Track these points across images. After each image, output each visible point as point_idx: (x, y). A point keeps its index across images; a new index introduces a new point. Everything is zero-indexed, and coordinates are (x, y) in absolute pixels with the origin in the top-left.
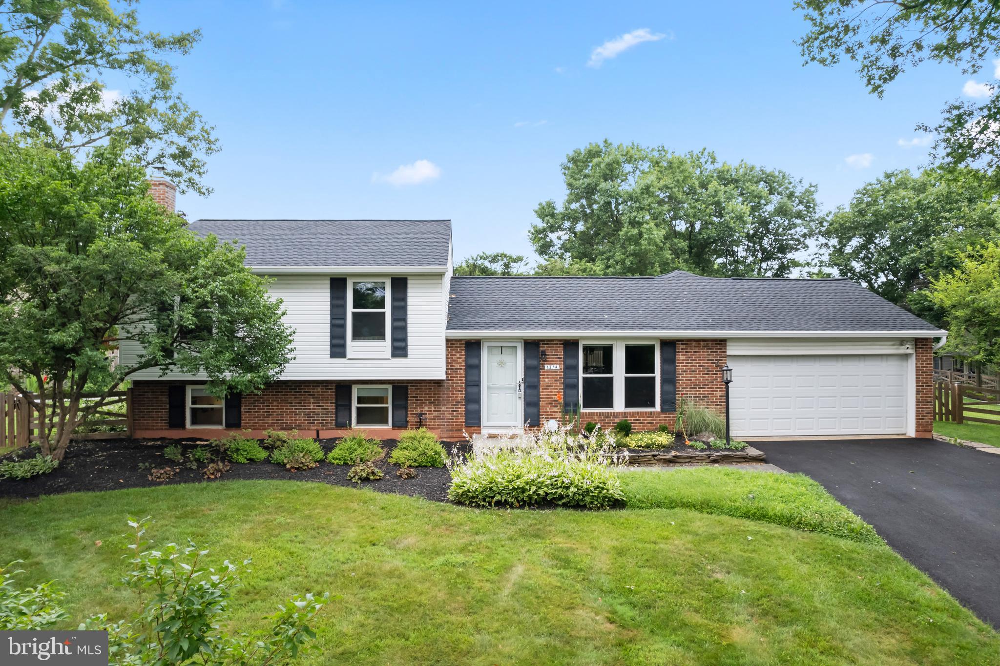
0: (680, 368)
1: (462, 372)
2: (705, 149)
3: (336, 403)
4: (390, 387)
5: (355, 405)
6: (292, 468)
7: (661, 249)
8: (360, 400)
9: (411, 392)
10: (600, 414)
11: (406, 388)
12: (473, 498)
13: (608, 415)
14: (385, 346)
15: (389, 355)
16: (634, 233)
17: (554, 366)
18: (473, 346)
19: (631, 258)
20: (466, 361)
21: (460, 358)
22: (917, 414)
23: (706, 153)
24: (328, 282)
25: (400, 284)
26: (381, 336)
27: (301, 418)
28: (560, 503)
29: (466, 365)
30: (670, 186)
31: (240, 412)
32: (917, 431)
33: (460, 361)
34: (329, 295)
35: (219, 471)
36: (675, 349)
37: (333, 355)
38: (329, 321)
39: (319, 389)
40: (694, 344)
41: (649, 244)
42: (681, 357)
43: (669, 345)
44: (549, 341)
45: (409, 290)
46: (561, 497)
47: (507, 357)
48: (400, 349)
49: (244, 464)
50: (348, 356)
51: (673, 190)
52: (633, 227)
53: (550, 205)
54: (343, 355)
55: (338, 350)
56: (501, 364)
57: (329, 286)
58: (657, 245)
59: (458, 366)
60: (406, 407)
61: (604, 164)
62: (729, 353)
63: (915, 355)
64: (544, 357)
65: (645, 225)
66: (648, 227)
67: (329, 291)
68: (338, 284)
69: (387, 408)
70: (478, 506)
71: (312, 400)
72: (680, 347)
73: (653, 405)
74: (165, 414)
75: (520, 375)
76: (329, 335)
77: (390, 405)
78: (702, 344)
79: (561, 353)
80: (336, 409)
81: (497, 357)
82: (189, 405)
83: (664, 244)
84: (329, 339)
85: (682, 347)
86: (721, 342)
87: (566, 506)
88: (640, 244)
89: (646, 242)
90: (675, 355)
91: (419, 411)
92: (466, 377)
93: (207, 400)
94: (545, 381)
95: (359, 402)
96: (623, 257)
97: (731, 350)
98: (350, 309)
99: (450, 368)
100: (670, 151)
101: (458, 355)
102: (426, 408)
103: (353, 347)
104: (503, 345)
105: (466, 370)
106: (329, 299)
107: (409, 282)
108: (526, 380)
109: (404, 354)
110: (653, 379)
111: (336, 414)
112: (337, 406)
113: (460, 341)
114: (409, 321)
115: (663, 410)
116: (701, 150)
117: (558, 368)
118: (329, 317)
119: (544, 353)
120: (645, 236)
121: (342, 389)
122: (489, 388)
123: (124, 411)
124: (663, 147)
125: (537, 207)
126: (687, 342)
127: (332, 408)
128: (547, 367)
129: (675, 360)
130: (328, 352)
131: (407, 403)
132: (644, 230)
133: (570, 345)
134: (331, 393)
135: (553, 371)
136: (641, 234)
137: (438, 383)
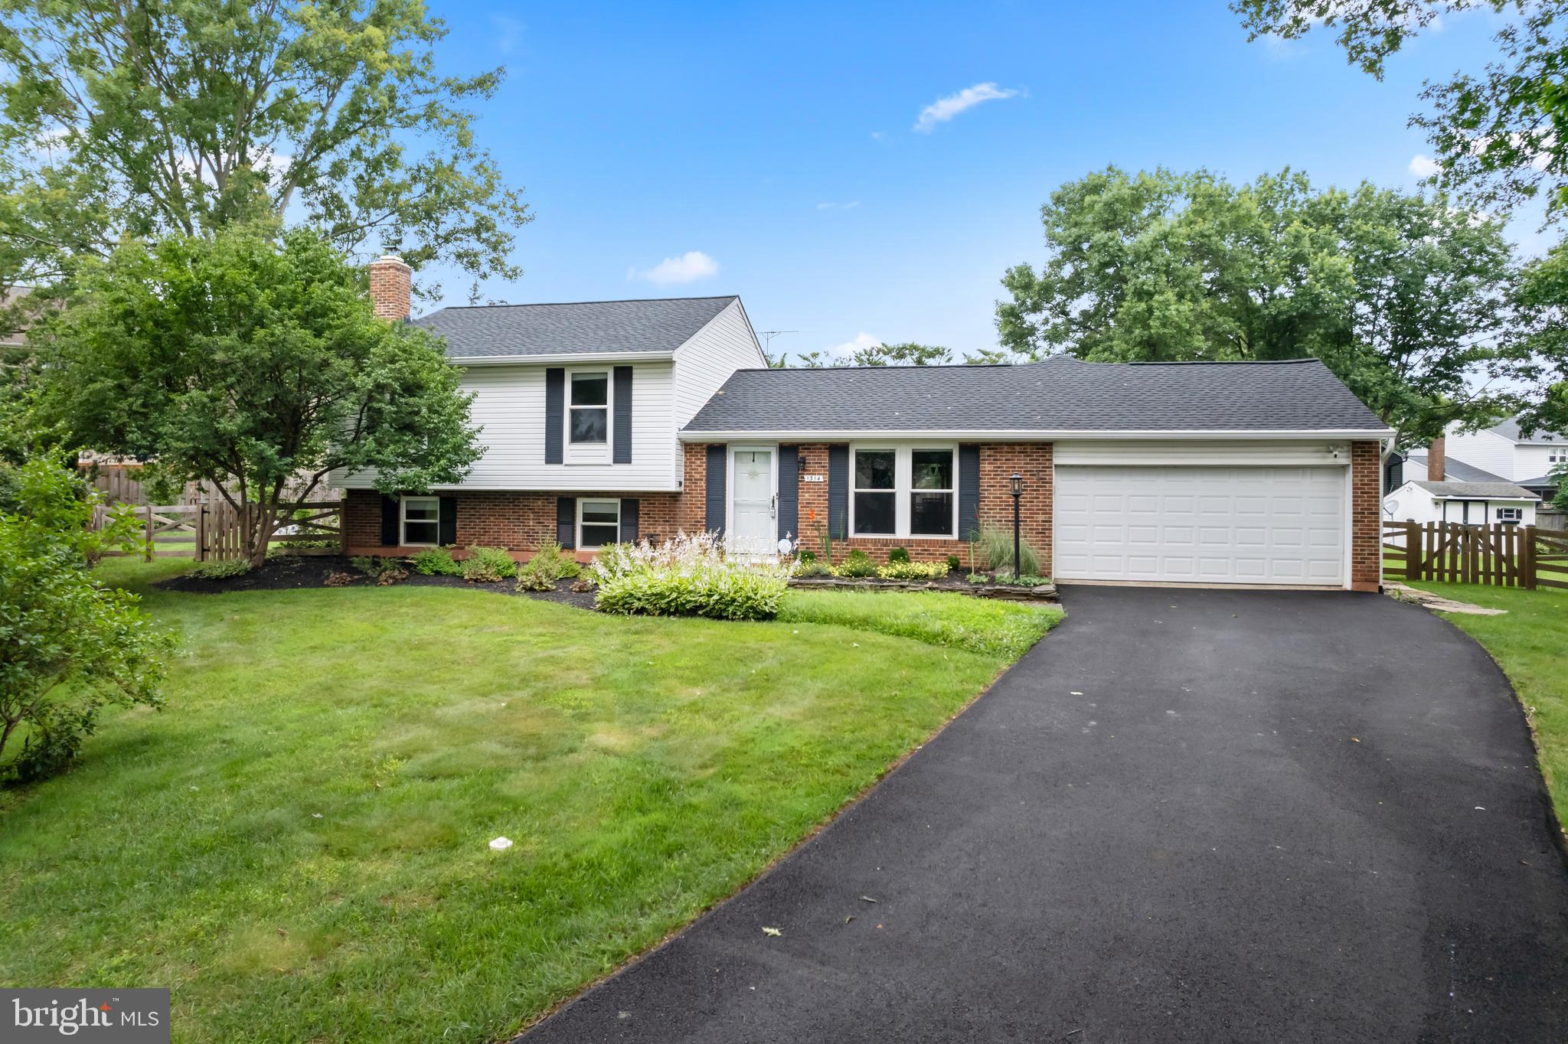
0: (985, 482)
1: (703, 484)
2: (1287, 170)
3: (558, 520)
4: (618, 501)
5: (579, 522)
6: (471, 579)
7: (1189, 333)
8: (587, 517)
9: (643, 508)
10: (875, 542)
11: (636, 502)
12: (614, 604)
13: (886, 543)
14: (604, 451)
15: (610, 460)
16: (1139, 310)
17: (816, 477)
18: (716, 451)
19: (1137, 349)
20: (708, 469)
21: (701, 465)
22: (1355, 554)
23: (1290, 176)
24: (545, 374)
25: (624, 374)
26: (602, 437)
27: (519, 536)
28: (700, 612)
29: (708, 476)
30: (1207, 233)
31: (455, 527)
32: (1353, 581)
33: (700, 469)
34: (545, 389)
35: (394, 578)
36: (979, 456)
37: (549, 461)
38: (544, 420)
39: (540, 503)
40: (1006, 449)
41: (1164, 325)
42: (986, 467)
43: (971, 450)
44: (810, 446)
45: (634, 382)
46: (701, 607)
47: (759, 466)
48: (623, 454)
49: (429, 576)
50: (565, 462)
51: (1212, 238)
52: (1140, 300)
53: (1025, 272)
54: (560, 461)
55: (554, 455)
56: (753, 474)
57: (545, 379)
58: (1179, 327)
59: (698, 476)
60: (636, 525)
61: (1101, 205)
62: (1057, 461)
63: (1351, 467)
64: (802, 466)
65: (1156, 297)
66: (1161, 298)
67: (545, 384)
68: (554, 375)
69: (615, 528)
70: (618, 613)
71: (532, 516)
72: (985, 453)
73: (949, 531)
74: (377, 529)
75: (774, 489)
76: (544, 436)
77: (618, 524)
78: (1017, 448)
79: (825, 459)
80: (558, 527)
81: (747, 466)
82: (403, 519)
83: (1193, 325)
84: (544, 441)
85: (988, 453)
86: (1045, 447)
87: (707, 615)
88: (1149, 327)
89: (1158, 323)
90: (979, 464)
91: (652, 531)
92: (708, 489)
93: (421, 514)
94: (805, 497)
95: (585, 520)
96: (1124, 346)
97: (1060, 458)
98: (568, 404)
99: (689, 478)
100: (1218, 177)
101: (698, 462)
102: (660, 528)
103: (571, 451)
104: (753, 450)
105: (708, 482)
106: (545, 394)
107: (634, 371)
108: (780, 494)
109: (629, 461)
110: (950, 496)
111: (558, 533)
112: (559, 523)
113: (700, 444)
114: (633, 419)
115: (962, 539)
116: (1281, 171)
117: (822, 480)
118: (544, 415)
119: (804, 461)
120: (1157, 313)
121: (565, 502)
122: (735, 504)
123: (337, 525)
124: (1205, 171)
125: (1004, 275)
126: (996, 446)
127: (553, 525)
128: (807, 478)
129: (978, 470)
130: (543, 457)
131: (637, 521)
132: (1155, 305)
133: (838, 450)
134: (553, 508)
135: (818, 483)
136: (1150, 311)
137: (674, 496)
